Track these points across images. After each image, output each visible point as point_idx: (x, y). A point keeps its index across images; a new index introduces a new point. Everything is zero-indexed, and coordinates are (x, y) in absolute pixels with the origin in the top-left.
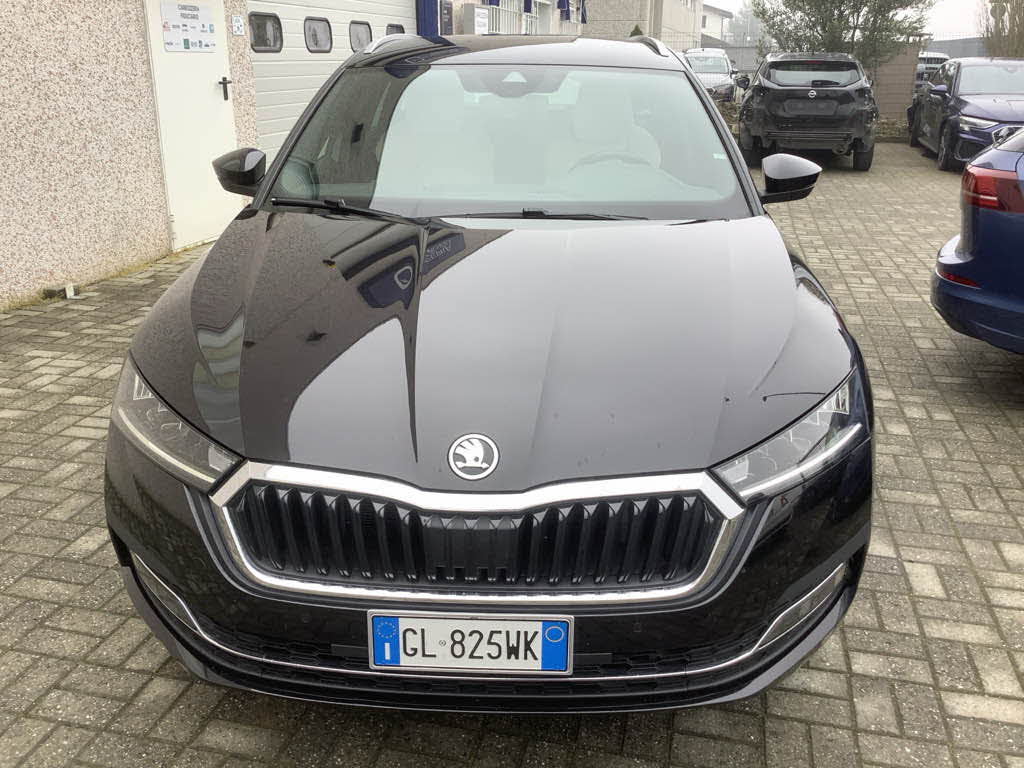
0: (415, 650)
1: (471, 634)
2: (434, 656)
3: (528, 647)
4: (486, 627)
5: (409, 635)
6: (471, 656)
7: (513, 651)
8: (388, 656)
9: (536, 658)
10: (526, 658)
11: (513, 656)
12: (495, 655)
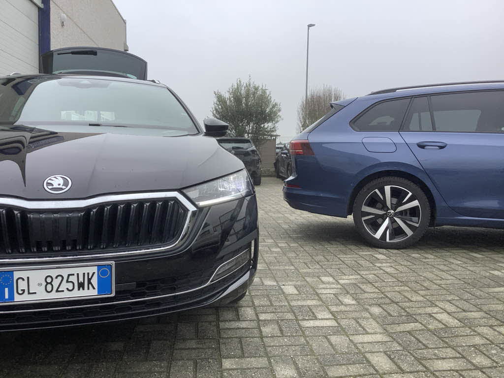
0: (23, 291)
1: (56, 278)
2: (35, 293)
3: (89, 282)
4: (65, 272)
5: (20, 281)
6: (57, 291)
7: (81, 286)
8: (7, 297)
9: (94, 288)
10: (88, 289)
11: (81, 288)
12: (71, 288)
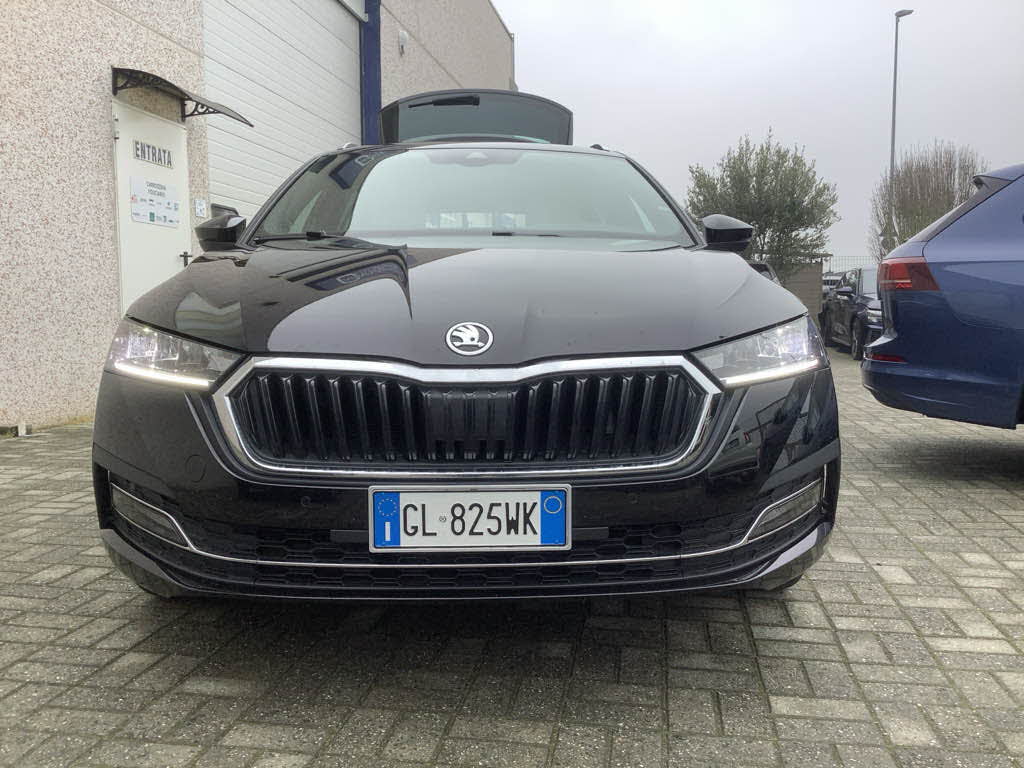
0: (415, 528)
1: (471, 508)
2: (435, 534)
5: (410, 511)
6: (472, 533)
7: (512, 528)
8: (388, 538)
9: (535, 533)
10: (526, 533)
11: (513, 530)
12: (495, 530)
